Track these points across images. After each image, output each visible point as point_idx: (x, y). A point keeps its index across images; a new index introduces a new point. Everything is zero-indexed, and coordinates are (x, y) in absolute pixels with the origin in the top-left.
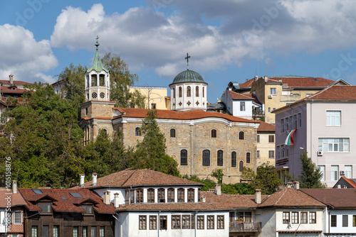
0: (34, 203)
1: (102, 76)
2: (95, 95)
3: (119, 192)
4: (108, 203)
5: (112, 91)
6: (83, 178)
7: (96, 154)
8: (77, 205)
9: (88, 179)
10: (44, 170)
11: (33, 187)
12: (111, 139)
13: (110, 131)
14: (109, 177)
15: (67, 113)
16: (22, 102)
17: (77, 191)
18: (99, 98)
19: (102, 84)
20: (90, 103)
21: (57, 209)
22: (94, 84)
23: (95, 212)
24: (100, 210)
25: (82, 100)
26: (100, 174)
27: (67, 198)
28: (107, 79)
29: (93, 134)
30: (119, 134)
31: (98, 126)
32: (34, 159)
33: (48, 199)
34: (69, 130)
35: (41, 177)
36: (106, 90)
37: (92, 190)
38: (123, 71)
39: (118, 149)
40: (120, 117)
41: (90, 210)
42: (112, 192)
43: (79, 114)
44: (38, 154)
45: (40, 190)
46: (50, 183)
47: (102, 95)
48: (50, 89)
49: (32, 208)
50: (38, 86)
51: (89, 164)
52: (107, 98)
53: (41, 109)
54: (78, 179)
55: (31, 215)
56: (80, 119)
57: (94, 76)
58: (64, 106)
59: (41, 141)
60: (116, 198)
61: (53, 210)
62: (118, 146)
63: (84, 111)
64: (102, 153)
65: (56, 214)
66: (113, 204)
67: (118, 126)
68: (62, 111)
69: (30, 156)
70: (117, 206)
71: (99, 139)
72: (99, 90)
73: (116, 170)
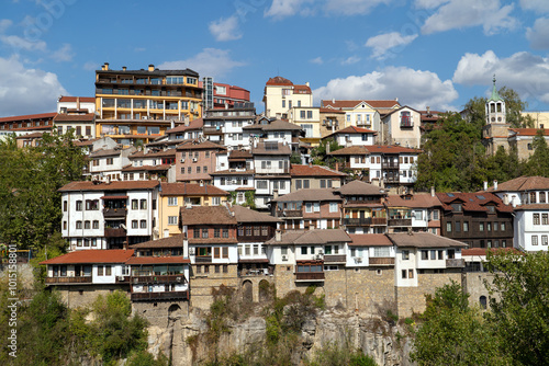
0: (448, 204)
1: (499, 104)
2: (493, 119)
3: (516, 195)
4: (507, 203)
5: (507, 115)
6: (486, 184)
7: (496, 165)
8: (482, 205)
9: (491, 184)
10: (455, 178)
11: (447, 191)
12: (508, 153)
13: (507, 147)
14: (507, 183)
15: (472, 134)
16: (437, 127)
17: (482, 194)
18: (497, 121)
19: (499, 110)
20: (490, 126)
21: (466, 209)
22: (493, 111)
23: (497, 211)
24: (501, 210)
25: (484, 123)
26: (500, 181)
27: (473, 200)
28: (503, 107)
29: (493, 149)
30: (514, 149)
31: (497, 143)
32: (447, 170)
33: (459, 201)
34: (474, 147)
35: (454, 184)
36: (503, 115)
37: (494, 193)
38: (515, 99)
39: (513, 161)
40: (514, 136)
41: (492, 209)
42: (510, 195)
43: (482, 134)
44: (450, 166)
45: (452, 194)
46: (460, 188)
47: (500, 119)
48: (458, 116)
49: (446, 208)
50: (449, 114)
51: (491, 173)
52: (503, 121)
53: (451, 132)
54: (482, 185)
55: (446, 213)
56: (482, 138)
57: (493, 105)
58: (469, 128)
59: (452, 156)
60: (514, 200)
61: (463, 209)
62: (513, 158)
63: (485, 132)
64: (501, 164)
65: (466, 213)
66: (511, 204)
67: (513, 143)
68: (468, 132)
69: (444, 168)
70: (514, 206)
71: (498, 153)
72: (497, 115)
73: (513, 177)
